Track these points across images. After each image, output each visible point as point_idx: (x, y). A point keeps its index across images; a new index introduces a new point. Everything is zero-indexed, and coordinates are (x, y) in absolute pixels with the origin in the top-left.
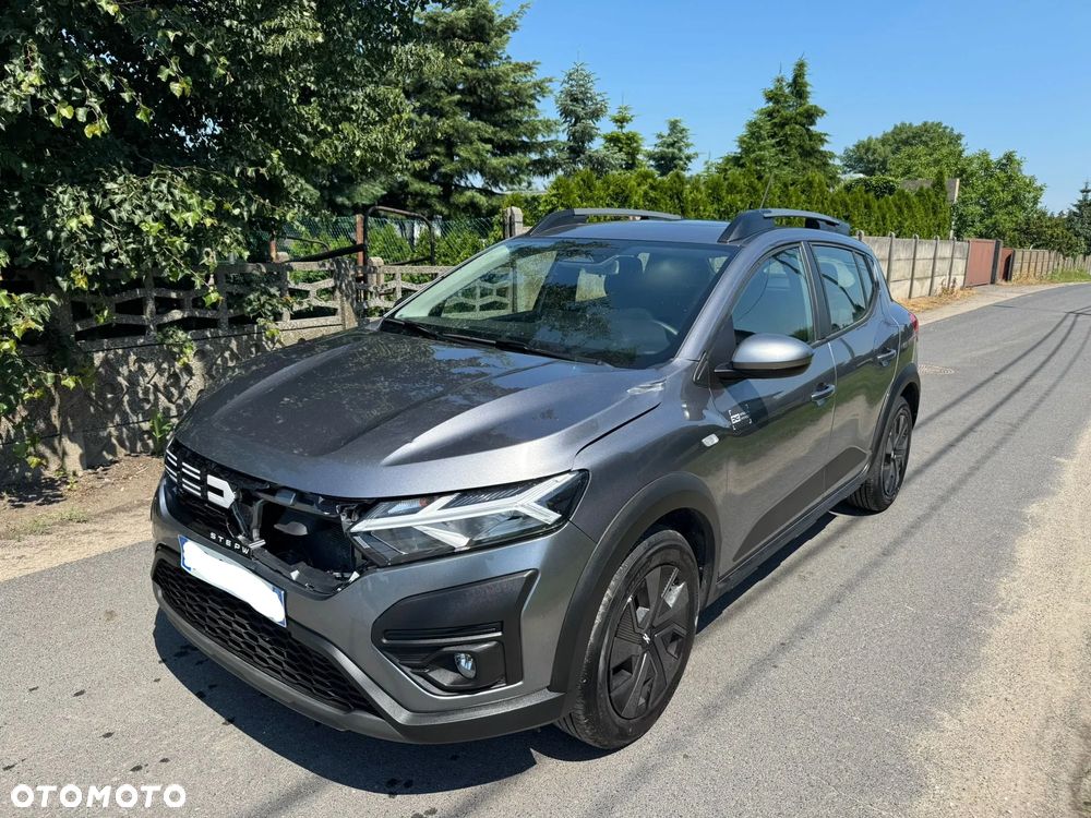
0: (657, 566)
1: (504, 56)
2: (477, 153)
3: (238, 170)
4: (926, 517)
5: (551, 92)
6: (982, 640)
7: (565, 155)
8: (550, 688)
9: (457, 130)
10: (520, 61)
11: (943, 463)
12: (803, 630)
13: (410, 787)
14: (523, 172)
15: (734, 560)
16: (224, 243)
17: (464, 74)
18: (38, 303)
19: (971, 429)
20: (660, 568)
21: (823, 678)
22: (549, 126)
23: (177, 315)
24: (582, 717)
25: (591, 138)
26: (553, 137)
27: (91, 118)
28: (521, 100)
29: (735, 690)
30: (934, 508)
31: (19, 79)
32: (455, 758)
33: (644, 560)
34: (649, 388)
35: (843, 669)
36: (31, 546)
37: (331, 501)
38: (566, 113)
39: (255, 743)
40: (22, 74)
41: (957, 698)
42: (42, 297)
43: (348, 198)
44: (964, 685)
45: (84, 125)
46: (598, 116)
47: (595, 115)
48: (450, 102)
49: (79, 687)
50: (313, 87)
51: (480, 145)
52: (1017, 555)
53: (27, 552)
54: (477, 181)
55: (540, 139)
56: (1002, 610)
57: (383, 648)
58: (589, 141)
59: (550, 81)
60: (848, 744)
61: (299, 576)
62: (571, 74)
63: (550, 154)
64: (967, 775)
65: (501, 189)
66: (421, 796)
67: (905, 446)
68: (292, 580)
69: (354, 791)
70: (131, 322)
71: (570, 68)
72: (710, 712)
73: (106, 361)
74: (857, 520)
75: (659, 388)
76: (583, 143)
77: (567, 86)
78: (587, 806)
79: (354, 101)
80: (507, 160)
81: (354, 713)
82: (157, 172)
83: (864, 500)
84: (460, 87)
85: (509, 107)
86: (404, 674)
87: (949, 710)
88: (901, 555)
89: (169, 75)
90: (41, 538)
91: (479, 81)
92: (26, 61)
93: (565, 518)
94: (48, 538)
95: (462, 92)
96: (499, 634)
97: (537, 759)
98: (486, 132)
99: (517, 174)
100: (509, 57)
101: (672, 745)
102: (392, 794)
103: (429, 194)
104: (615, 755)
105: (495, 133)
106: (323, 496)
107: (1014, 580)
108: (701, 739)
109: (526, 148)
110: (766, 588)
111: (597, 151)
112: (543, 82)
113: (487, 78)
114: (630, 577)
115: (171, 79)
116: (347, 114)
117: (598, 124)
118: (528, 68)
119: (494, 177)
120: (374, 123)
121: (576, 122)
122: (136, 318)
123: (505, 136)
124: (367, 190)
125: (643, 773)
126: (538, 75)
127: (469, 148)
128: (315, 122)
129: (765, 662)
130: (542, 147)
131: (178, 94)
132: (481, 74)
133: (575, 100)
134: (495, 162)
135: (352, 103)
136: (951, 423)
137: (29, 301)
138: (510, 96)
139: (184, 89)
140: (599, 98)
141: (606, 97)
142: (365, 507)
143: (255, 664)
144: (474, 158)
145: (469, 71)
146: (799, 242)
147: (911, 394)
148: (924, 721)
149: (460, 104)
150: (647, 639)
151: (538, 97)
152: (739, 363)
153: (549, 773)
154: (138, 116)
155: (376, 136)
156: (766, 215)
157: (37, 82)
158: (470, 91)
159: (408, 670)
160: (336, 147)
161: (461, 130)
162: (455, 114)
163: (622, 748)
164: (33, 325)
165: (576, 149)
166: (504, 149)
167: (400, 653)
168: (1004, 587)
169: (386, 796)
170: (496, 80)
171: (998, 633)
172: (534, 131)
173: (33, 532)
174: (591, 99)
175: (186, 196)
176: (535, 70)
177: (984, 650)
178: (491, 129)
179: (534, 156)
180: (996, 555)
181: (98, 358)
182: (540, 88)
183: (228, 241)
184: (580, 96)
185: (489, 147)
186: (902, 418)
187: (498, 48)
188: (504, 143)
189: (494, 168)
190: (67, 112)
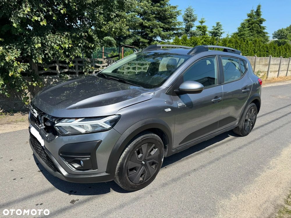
0: (146, 143)
1: (169, 4)
2: (159, 31)
3: (80, 34)
4: (258, 139)
5: (181, 14)
6: (257, 176)
7: (184, 32)
8: (106, 172)
9: (153, 25)
10: (173, 6)
11: (272, 124)
14: (171, 36)
15: (179, 144)
16: (76, 52)
17: (157, 9)
18: (25, 65)
19: (286, 115)
21: (202, 180)
22: (179, 24)
23: (66, 70)
24: (119, 181)
25: (192, 27)
26: (181, 26)
27: (42, 20)
28: (172, 16)
29: (174, 180)
30: (262, 137)
31: (24, 9)
32: (90, 188)
35: (209, 178)
38: (185, 20)
39: (44, 177)
40: (25, 8)
41: (240, 191)
42: (26, 64)
43: (124, 43)
44: (244, 188)
45: (40, 22)
46: (194, 21)
47: (193, 20)
48: (152, 17)
49: (11, 159)
50: (102, 12)
51: (159, 29)
52: (282, 153)
53: (17, 126)
54: (159, 39)
55: (177, 27)
56: (268, 168)
57: (61, 156)
58: (191, 28)
59: (181, 11)
60: (200, 199)
61: (48, 136)
62: (187, 9)
63: (180, 31)
64: (232, 213)
65: (165, 41)
67: (254, 118)
68: (46, 137)
69: (61, 192)
70: (53, 72)
71: (187, 7)
72: (164, 185)
73: (47, 81)
74: (235, 138)
75: (152, 94)
76: (190, 28)
77: (186, 12)
80: (167, 33)
81: (56, 172)
82: (57, 34)
83: (238, 132)
84: (156, 13)
85: (169, 18)
87: (236, 194)
88: (245, 149)
89: (61, 8)
90: (21, 123)
91: (161, 11)
92: (25, 5)
94: (23, 123)
95: (156, 14)
96: (90, 156)
97: (111, 191)
98: (161, 25)
99: (169, 37)
100: (170, 4)
101: (150, 192)
102: (70, 194)
103: (145, 42)
104: (132, 193)
105: (164, 25)
106: (51, 116)
107: (277, 160)
108: (158, 192)
109: (173, 29)
110: (198, 154)
111: (193, 31)
112: (178, 11)
113: (163, 10)
115: (61, 9)
116: (111, 20)
117: (194, 23)
118: (175, 7)
119: (163, 38)
120: (118, 22)
121: (188, 22)
122: (54, 71)
123: (167, 26)
124: (128, 41)
125: (137, 199)
126: (178, 9)
127: (157, 30)
128: (102, 21)
129: (188, 174)
130: (178, 29)
131: (63, 13)
132: (161, 9)
133: (188, 16)
134: (163, 33)
135: (111, 16)
136: (280, 113)
137: (23, 65)
138: (169, 15)
139: (64, 12)
140: (195, 16)
141: (197, 15)
142: (60, 119)
144: (157, 32)
145: (158, 8)
146: (216, 55)
148: (226, 196)
149: (155, 17)
150: (143, 163)
151: (177, 16)
152: (181, 89)
153: (113, 195)
154: (54, 18)
155: (118, 25)
156: (205, 47)
157: (29, 10)
158: (158, 14)
159: (67, 163)
160: (107, 28)
161: (155, 24)
162: (153, 20)
163: (136, 191)
164: (23, 70)
165: (187, 30)
166: (167, 30)
167: (66, 159)
168: (272, 162)
170: (165, 11)
171: (263, 174)
172: (175, 25)
173: (21, 121)
174: (193, 16)
175: (64, 40)
176: (177, 8)
177: (256, 179)
178: (163, 24)
179: (175, 32)
180: (275, 152)
181: (45, 80)
182: (178, 13)
183: (77, 52)
184: (190, 15)
185: (162, 29)
186: (253, 110)
187: (166, 2)
188: (166, 28)
189: (163, 35)
190: (36, 18)
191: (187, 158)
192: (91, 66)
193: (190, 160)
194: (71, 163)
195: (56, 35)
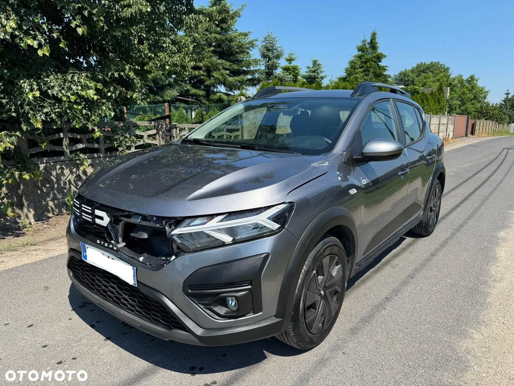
0: (328, 255)
1: (234, 29)
2: (222, 75)
3: (110, 74)
4: (450, 238)
5: (257, 46)
6: (487, 295)
7: (264, 76)
8: (275, 316)
9: (212, 64)
10: (242, 32)
11: (454, 214)
12: (396, 292)
13: (202, 371)
14: (244, 84)
15: (363, 255)
16: (102, 109)
17: (215, 38)
18: (11, 136)
19: (466, 199)
20: (329, 256)
21: (409, 314)
22: (256, 62)
23: (80, 146)
24: (291, 332)
25: (276, 68)
26: (258, 67)
27: (40, 46)
28: (243, 50)
29: (366, 320)
30: (453, 234)
31: (4, 24)
32: (224, 355)
33: (322, 251)
34: (321, 163)
35: (419, 309)
36: (7, 256)
37: (160, 219)
38: (264, 56)
39: (121, 349)
40: (6, 22)
41: (478, 323)
42: (13, 133)
43: (161, 97)
44: (481, 317)
45: (37, 50)
46: (279, 57)
47: (278, 57)
48: (209, 51)
49: (30, 323)
50: (145, 36)
51: (224, 71)
52: (498, 255)
53: (6, 259)
54: (222, 89)
55: (252, 68)
56: (494, 281)
57: (188, 295)
58: (275, 69)
59: (256, 40)
60: (426, 346)
61: (143, 260)
62: (266, 38)
63: (257, 76)
64: (490, 360)
65: (234, 93)
66: (208, 375)
67: (438, 204)
68: (140, 262)
69: (173, 372)
70: (57, 150)
71: (265, 35)
72: (354, 331)
73: (45, 168)
74: (417, 240)
75: (327, 164)
76: (272, 70)
77: (264, 43)
78: (295, 379)
79: (164, 42)
80: (236, 78)
81: (173, 330)
82: (72, 71)
83: (420, 230)
84: (214, 44)
85: (237, 53)
86: (200, 308)
87: (475, 328)
88: (440, 256)
89: (76, 25)
90: (12, 253)
91: (223, 41)
92: (7, 16)
93: (282, 227)
94: (16, 253)
95: (214, 46)
96: (250, 287)
97: (267, 356)
98: (226, 65)
99: (241, 85)
100: (236, 30)
101: (336, 348)
102: (193, 374)
103: (199, 95)
104: (307, 353)
105: (230, 66)
106: (156, 216)
107: (498, 266)
108: (351, 345)
109: (246, 73)
110: (376, 272)
111: (279, 74)
112: (253, 41)
113: (226, 39)
114: (315, 259)
115: (77, 26)
116: (162, 49)
117: (279, 62)
118: (246, 35)
119: (230, 87)
120: (175, 53)
121: (269, 60)
122: (59, 147)
123: (235, 67)
124: (170, 93)
126: (250, 38)
127: (218, 73)
128: (146, 52)
129: (380, 306)
130: (253, 72)
131: (81, 34)
132: (224, 38)
133: (268, 50)
134: (231, 79)
136: (456, 196)
137: (7, 135)
138: (237, 48)
139: (83, 31)
140: (279, 49)
141: (283, 48)
142: (178, 222)
143: (121, 307)
144: (221, 78)
145: (218, 36)
146: (389, 98)
147: (441, 178)
148: (464, 334)
149: (214, 52)
150: (322, 293)
151: (251, 49)
152: (366, 153)
153: (274, 363)
154: (61, 45)
155: (176, 59)
156: (373, 85)
157: (14, 26)
158: (219, 46)
159: (202, 307)
160: (157, 65)
161: (214, 64)
162: (211, 56)
163: (311, 349)
164: (9, 145)
165: (269, 74)
166: (235, 73)
167: (197, 297)
168: (493, 270)
169: (190, 375)
170: (231, 40)
171: (494, 291)
172: (248, 65)
173: (9, 250)
174: (276, 49)
175: (88, 82)
176: (249, 36)
177: (488, 300)
178: (228, 64)
179: (249, 77)
180: (487, 255)
181: (42, 166)
182: (252, 44)
183: (104, 108)
184: (271, 48)
185: (228, 72)
186: (438, 189)
187: (232, 25)
188: (235, 71)
189: (231, 82)
190: (30, 42)
191: (363, 281)
192: (128, 136)
193: (369, 283)
194: (211, 305)
195: (70, 74)
